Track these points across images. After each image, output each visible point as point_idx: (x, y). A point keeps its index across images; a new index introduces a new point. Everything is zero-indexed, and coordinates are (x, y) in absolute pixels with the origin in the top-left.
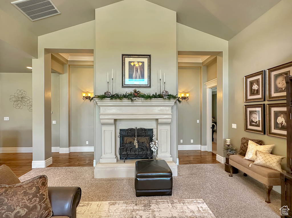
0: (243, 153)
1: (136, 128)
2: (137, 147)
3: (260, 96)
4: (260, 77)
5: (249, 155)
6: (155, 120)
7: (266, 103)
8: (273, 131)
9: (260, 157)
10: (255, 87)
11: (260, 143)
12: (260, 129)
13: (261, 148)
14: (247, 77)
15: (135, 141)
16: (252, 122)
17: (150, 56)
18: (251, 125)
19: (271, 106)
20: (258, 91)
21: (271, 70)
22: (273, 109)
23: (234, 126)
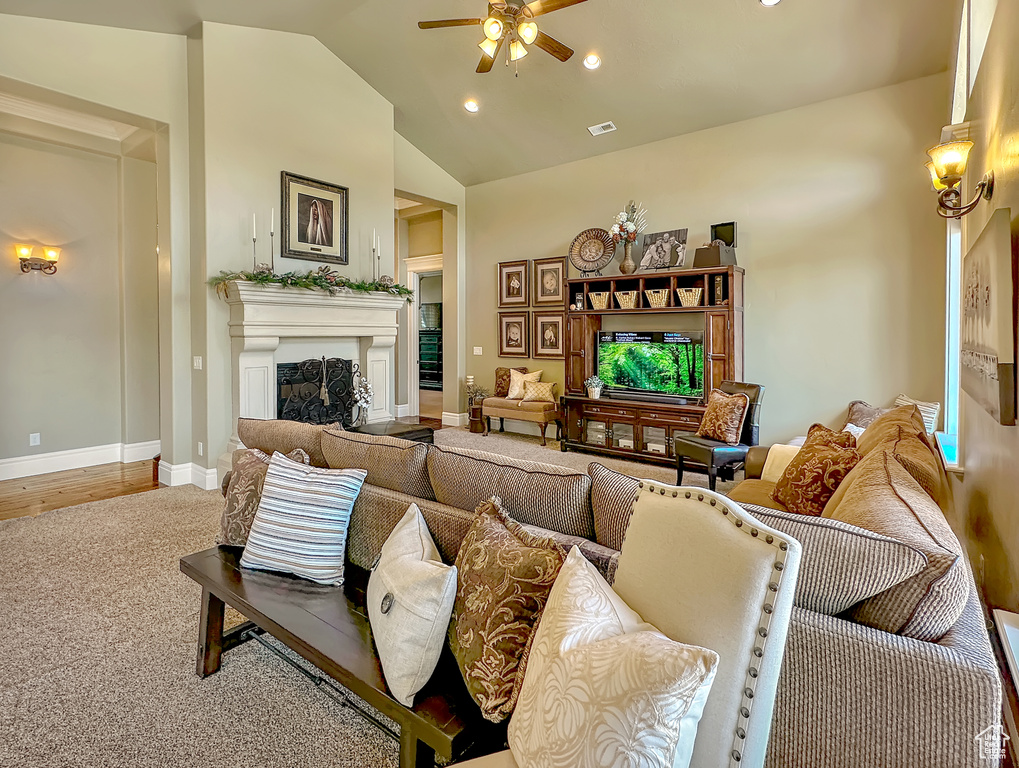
0: (502, 392)
1: (323, 358)
2: (327, 403)
3: (522, 299)
4: (522, 269)
5: (515, 391)
6: (355, 340)
7: (531, 309)
8: (540, 351)
9: (531, 389)
10: (515, 283)
11: (524, 371)
12: (522, 350)
13: (530, 377)
14: (503, 265)
15: (323, 388)
16: (509, 340)
17: (346, 190)
18: (508, 345)
19: (538, 314)
20: (519, 290)
21: (538, 262)
22: (541, 320)
23: (478, 351)
